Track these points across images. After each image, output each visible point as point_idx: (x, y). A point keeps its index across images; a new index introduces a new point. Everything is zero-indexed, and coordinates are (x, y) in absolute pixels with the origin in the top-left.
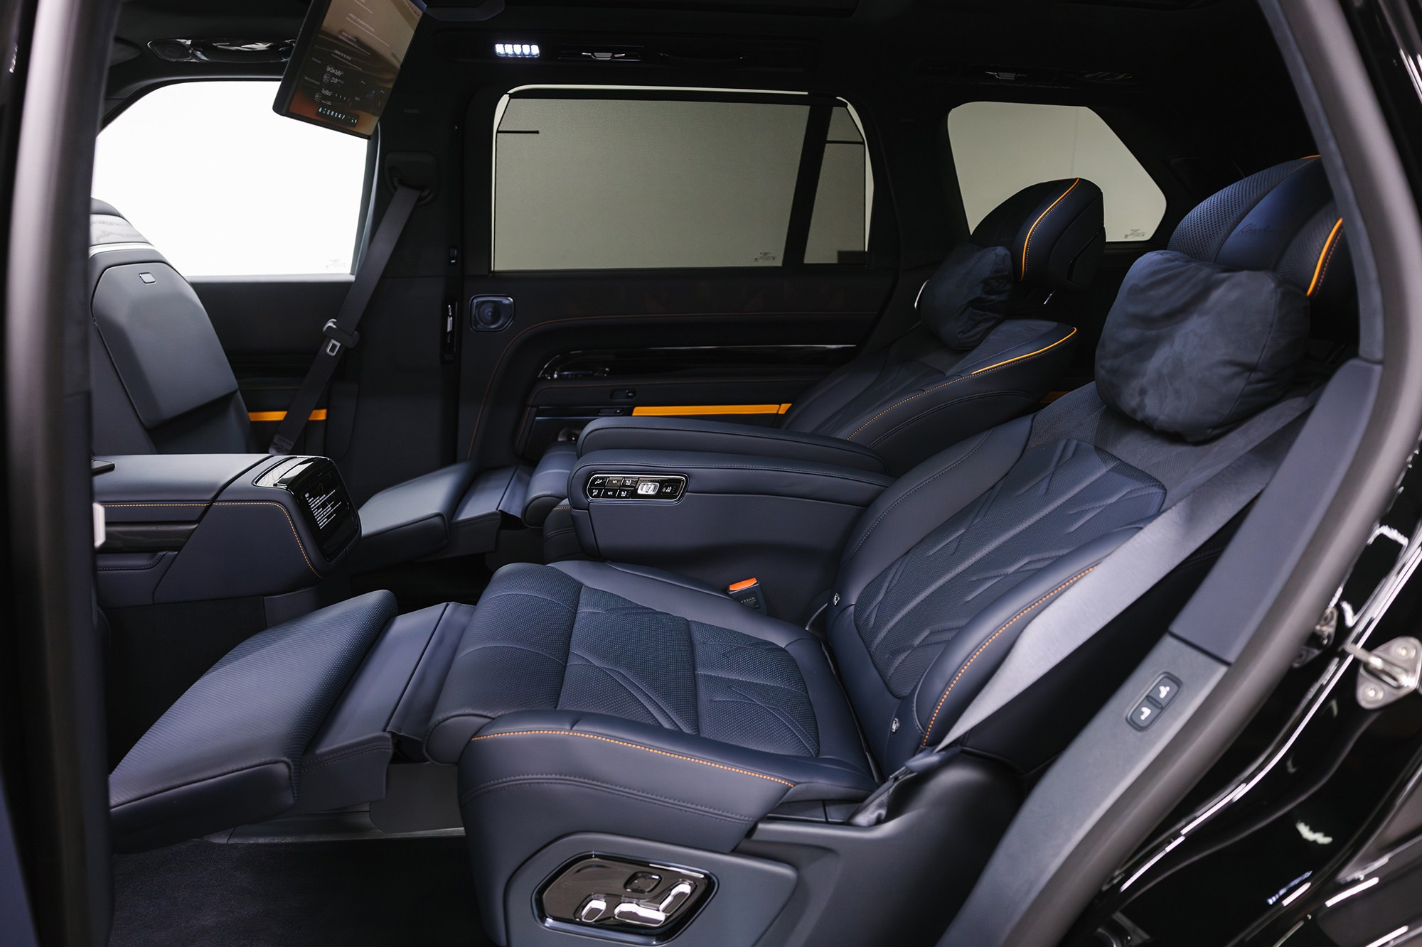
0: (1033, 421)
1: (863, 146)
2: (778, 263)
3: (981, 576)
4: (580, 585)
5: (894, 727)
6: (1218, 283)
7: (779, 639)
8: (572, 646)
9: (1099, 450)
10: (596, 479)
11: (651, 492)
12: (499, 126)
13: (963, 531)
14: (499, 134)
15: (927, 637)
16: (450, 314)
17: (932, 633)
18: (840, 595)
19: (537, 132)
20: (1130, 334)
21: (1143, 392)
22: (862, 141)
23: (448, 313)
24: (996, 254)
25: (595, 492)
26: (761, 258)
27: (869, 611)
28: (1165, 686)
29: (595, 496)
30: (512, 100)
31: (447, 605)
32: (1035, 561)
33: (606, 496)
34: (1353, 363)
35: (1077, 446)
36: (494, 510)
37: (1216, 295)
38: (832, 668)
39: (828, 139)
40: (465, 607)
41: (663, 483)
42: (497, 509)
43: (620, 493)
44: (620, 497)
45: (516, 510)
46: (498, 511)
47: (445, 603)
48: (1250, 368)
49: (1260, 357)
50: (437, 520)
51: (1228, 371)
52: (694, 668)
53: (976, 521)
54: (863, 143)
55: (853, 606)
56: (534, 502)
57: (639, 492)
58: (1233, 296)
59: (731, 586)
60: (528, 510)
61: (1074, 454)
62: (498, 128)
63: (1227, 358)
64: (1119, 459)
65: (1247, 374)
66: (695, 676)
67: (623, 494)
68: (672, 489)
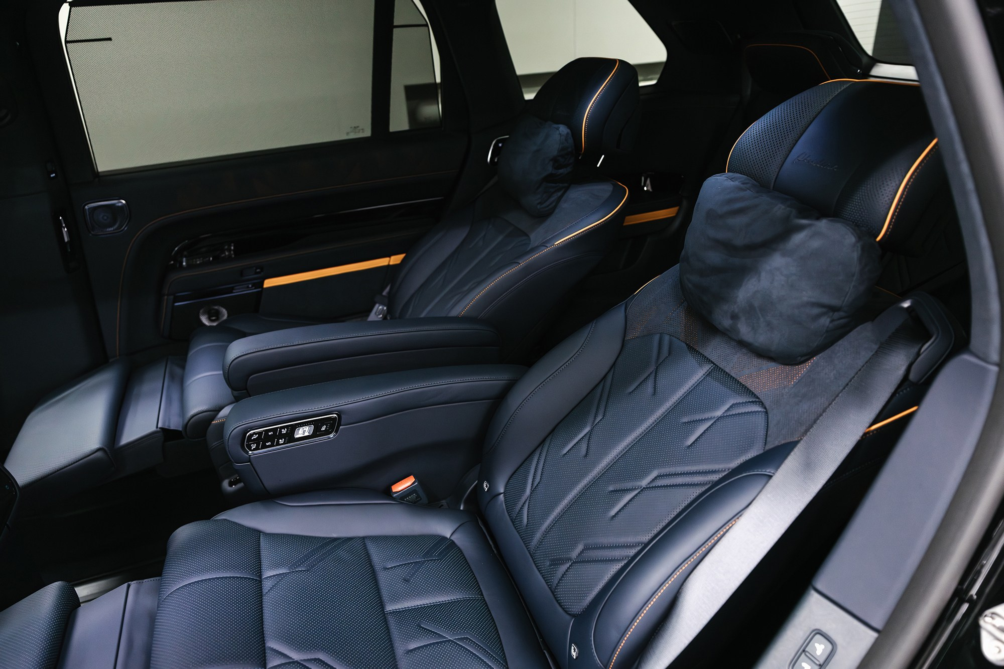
0: (626, 312)
1: (427, 28)
2: (368, 133)
3: (618, 486)
4: (257, 533)
5: (574, 654)
6: (801, 228)
7: (444, 528)
8: (267, 639)
9: (691, 349)
10: (252, 435)
11: (307, 434)
12: (66, 36)
13: (587, 430)
14: (68, 45)
15: (582, 552)
16: (64, 225)
17: (587, 548)
18: (488, 482)
19: (110, 39)
20: (715, 258)
21: (735, 317)
22: (425, 23)
23: (62, 225)
24: (560, 134)
25: (254, 446)
26: (352, 132)
27: (519, 506)
28: (820, 644)
29: (254, 450)
30: (73, 8)
31: (129, 586)
32: (663, 476)
33: (264, 447)
34: (966, 357)
35: (671, 344)
36: (154, 429)
37: (798, 238)
38: (492, 546)
39: (395, 24)
40: (148, 583)
41: (317, 425)
42: (157, 427)
43: (278, 441)
44: (278, 444)
45: (175, 423)
46: (158, 429)
47: (126, 585)
48: (832, 309)
49: (844, 301)
50: (99, 454)
51: (816, 311)
52: (382, 606)
53: (598, 419)
54: (427, 25)
55: (502, 495)
56: (192, 420)
57: (297, 436)
58: (816, 244)
59: (393, 487)
60: (188, 428)
61: (670, 353)
62: (66, 38)
63: (813, 300)
64: (712, 362)
65: (831, 314)
66: (384, 615)
67: (281, 441)
68: (326, 428)
